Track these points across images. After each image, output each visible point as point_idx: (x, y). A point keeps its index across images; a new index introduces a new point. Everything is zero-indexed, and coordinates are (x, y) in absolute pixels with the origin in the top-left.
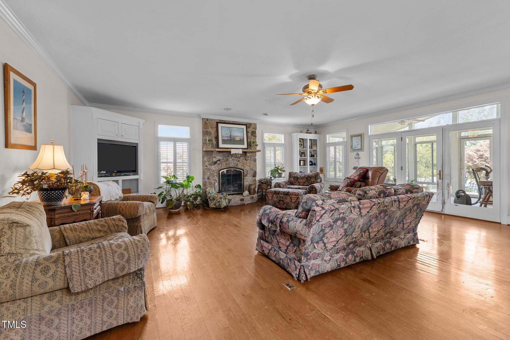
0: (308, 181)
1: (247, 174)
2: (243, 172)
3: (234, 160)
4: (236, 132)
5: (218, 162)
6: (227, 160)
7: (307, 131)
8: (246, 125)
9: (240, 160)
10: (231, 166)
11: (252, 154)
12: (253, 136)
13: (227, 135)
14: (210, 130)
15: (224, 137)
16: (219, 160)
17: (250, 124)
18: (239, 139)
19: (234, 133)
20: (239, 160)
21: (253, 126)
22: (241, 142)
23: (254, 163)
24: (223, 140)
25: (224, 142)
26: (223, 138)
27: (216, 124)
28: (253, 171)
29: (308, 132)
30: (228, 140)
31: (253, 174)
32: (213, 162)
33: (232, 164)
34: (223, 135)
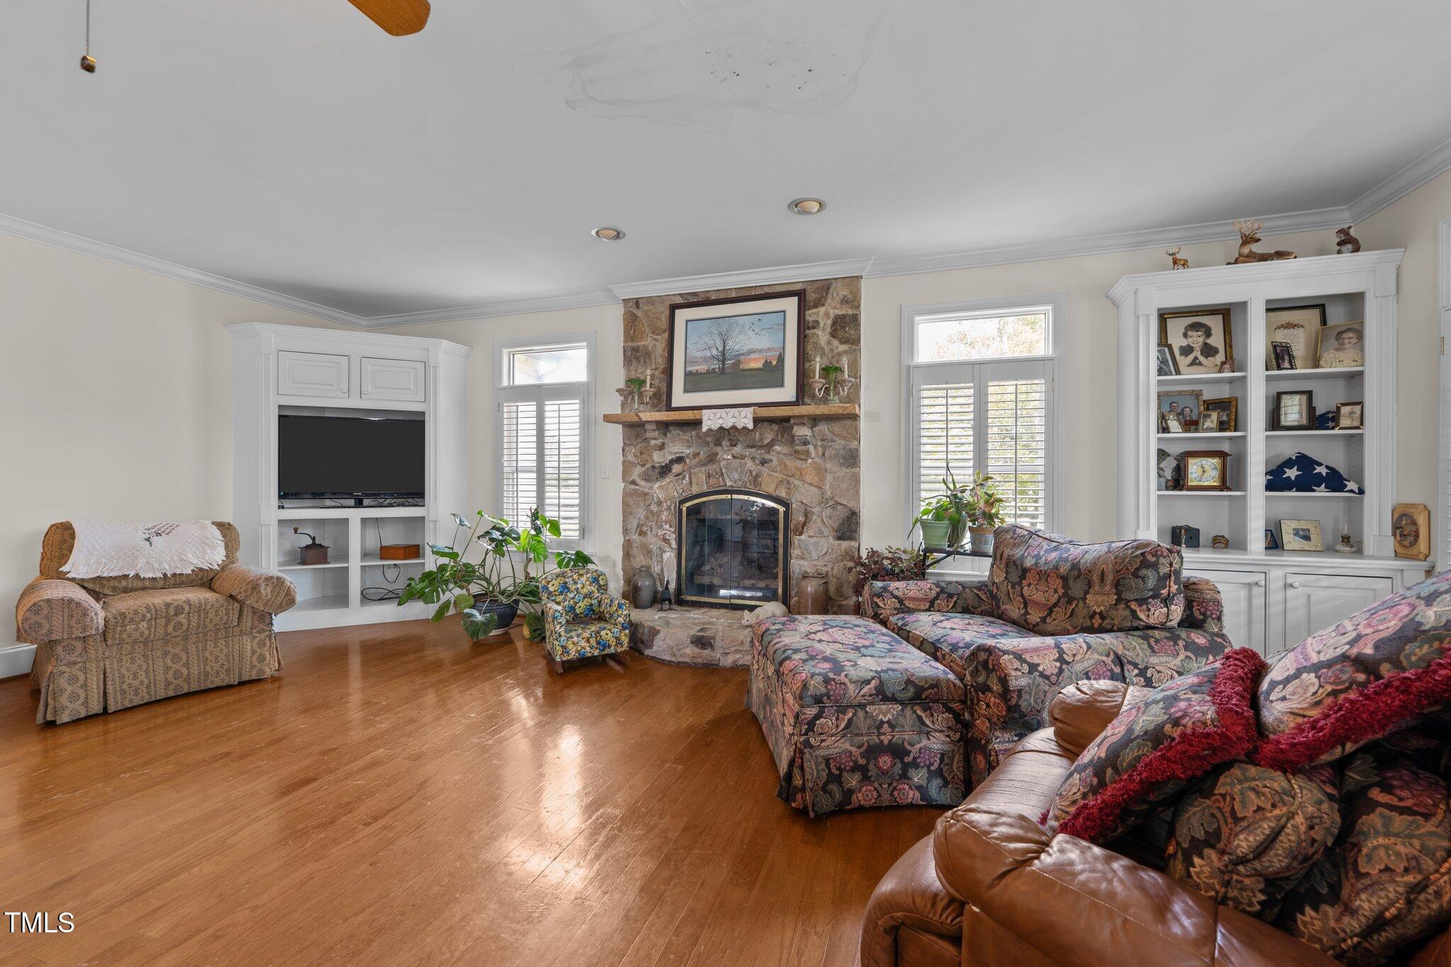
0: (1070, 602)
1: (804, 524)
2: (786, 513)
3: (743, 457)
4: (751, 333)
5: (676, 468)
6: (712, 458)
7: (1244, 243)
8: (800, 294)
9: (772, 456)
10: (729, 483)
11: (837, 427)
12: (842, 343)
13: (708, 353)
14: (647, 342)
15: (694, 363)
16: (680, 460)
17: (825, 287)
18: (759, 365)
19: (741, 337)
20: (767, 457)
21: (840, 291)
22: (771, 374)
23: (845, 470)
24: (688, 375)
25: (695, 382)
26: (689, 369)
27: (667, 312)
28: (841, 513)
29: (1246, 250)
30: (711, 373)
31: (835, 526)
32: (653, 467)
33: (736, 476)
34: (693, 352)
